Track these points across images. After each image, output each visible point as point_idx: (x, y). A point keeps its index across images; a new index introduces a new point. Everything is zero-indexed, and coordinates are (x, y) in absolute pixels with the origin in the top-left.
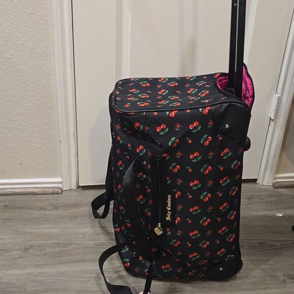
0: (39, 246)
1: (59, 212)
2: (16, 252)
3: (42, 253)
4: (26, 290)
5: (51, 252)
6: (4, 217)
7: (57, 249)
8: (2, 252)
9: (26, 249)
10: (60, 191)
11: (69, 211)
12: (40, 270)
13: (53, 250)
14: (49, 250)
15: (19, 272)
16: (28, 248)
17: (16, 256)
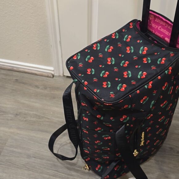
0: (25, 114)
1: (46, 92)
2: (10, 115)
3: (25, 120)
4: (6, 143)
5: (30, 120)
6: (13, 88)
7: (34, 119)
8: (2, 113)
9: (17, 114)
10: (52, 76)
11: (52, 92)
12: (19, 132)
13: (32, 119)
14: (29, 119)
15: (7, 130)
16: (18, 114)
17: (9, 118)
